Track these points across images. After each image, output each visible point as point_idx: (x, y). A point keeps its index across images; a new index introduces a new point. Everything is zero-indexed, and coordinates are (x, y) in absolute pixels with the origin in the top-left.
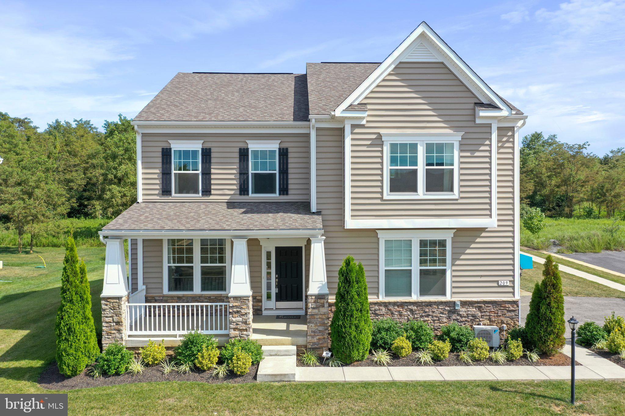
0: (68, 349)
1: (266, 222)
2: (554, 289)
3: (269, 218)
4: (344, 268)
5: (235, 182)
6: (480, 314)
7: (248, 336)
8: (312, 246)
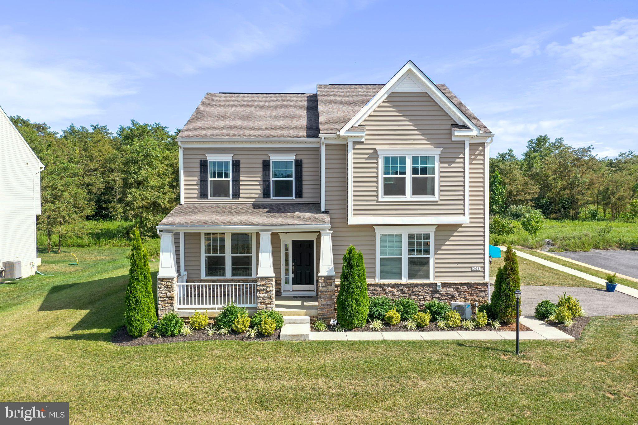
0: (136, 315)
1: (286, 219)
2: (512, 272)
3: (288, 217)
4: (348, 255)
5: (259, 187)
6: (457, 294)
7: (272, 308)
8: (322, 237)
